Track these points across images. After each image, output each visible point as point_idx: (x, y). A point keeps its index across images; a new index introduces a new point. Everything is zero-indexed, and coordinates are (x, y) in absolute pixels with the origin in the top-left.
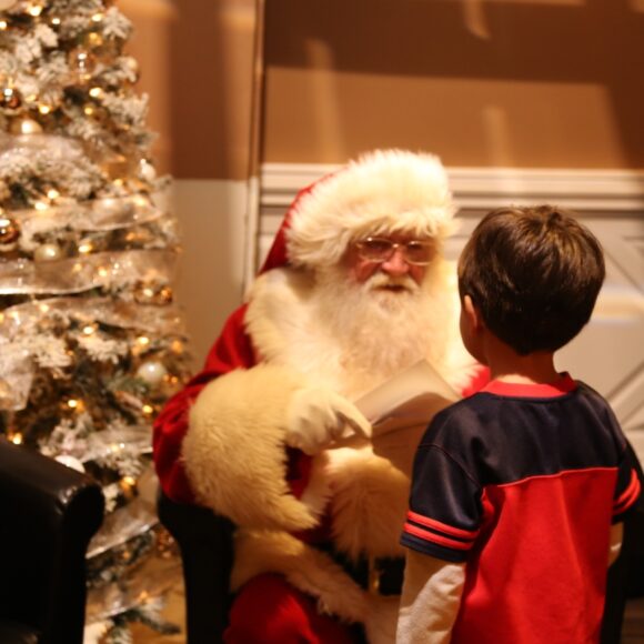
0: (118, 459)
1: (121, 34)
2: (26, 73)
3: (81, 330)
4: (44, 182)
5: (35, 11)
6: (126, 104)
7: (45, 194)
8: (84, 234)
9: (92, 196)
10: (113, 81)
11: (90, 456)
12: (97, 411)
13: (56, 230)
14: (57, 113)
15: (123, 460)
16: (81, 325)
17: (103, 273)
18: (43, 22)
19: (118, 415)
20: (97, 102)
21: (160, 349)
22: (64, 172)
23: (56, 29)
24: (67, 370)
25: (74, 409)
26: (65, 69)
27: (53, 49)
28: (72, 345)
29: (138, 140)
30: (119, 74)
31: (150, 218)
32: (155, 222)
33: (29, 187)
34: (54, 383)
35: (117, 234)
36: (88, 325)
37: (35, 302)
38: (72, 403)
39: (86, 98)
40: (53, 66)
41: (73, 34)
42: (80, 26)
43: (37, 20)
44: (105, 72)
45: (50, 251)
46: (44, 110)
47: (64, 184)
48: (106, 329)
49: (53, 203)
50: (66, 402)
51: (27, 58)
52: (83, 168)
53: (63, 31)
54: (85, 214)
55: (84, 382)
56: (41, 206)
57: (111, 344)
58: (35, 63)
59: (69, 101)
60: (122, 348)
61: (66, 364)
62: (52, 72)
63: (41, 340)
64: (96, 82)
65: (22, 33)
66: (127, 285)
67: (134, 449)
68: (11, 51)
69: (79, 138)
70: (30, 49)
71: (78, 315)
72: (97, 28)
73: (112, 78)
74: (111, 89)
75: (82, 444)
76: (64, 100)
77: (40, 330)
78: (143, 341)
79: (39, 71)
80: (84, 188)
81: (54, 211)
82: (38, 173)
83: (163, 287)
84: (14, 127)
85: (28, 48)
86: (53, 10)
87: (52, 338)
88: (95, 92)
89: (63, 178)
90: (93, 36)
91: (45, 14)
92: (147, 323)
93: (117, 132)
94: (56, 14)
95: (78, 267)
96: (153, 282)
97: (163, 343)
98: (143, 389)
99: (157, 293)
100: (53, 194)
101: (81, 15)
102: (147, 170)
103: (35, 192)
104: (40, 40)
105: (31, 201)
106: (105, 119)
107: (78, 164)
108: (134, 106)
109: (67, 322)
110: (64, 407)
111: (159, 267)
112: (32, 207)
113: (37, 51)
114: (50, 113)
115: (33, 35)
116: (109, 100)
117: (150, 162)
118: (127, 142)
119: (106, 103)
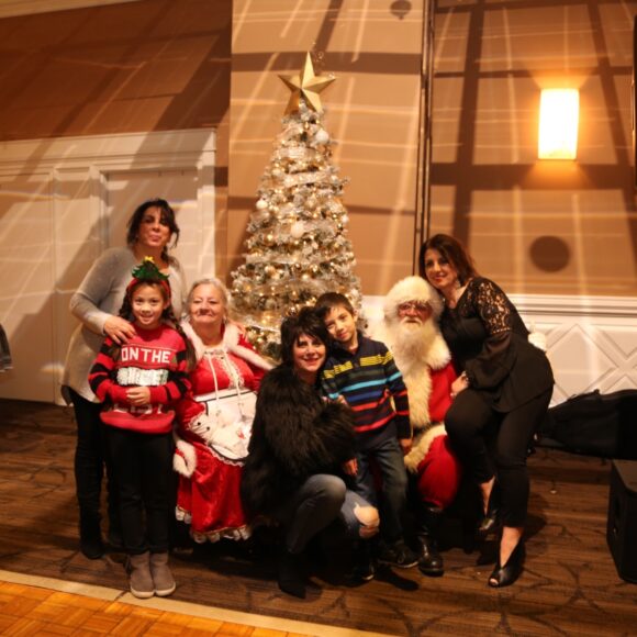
5: (312, 237)
14: (319, 272)
20: (333, 267)
23: (320, 244)
27: (316, 250)
29: (354, 280)
30: (342, 258)
39: (329, 266)
40: (316, 256)
43: (313, 240)
44: (336, 257)
46: (315, 270)
59: (323, 267)
64: (334, 260)
73: (340, 259)
74: (340, 264)
76: (321, 267)
79: (310, 257)
85: (307, 250)
86: (319, 237)
88: (332, 264)
91: (316, 239)
93: (342, 278)
104: (313, 247)
106: (336, 273)
108: (344, 269)
113: (311, 251)
117: (357, 288)
118: (346, 281)
119: (335, 268)
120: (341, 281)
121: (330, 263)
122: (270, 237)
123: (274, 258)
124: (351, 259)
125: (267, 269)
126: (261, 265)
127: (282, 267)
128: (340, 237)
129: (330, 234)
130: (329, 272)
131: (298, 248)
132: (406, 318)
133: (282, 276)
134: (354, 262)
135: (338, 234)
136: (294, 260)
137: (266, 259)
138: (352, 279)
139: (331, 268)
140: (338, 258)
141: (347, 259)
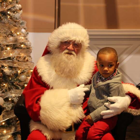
0: (13, 97)
6: (16, 15)
10: (14, 10)
11: (6, 97)
12: (9, 86)
15: (14, 98)
16: (4, 67)
17: (11, 54)
20: (9, 15)
21: (25, 72)
25: (5, 85)
30: (15, 8)
32: (24, 42)
36: (6, 67)
38: (4, 84)
39: (7, 14)
44: (11, 8)
48: (11, 68)
50: (3, 84)
52: (5, 30)
55: (5, 80)
57: (11, 71)
59: (2, 15)
60: (14, 72)
64: (9, 10)
67: (17, 95)
69: (4, 23)
74: (14, 12)
75: (3, 94)
80: (5, 35)
88: (9, 12)
92: (21, 66)
93: (16, 22)
95: (5, 53)
96: (23, 57)
97: (25, 71)
99: (24, 59)
102: (23, 30)
106: (11, 18)
110: (2, 85)
111: (25, 53)
116: (12, 14)
117: (24, 29)
118: (18, 24)
119: (11, 15)
120: (15, 24)
121: (7, 12)
124: (20, 9)
130: (7, 18)
132: (66, 51)
134: (22, 11)
138: (21, 23)
139: (8, 15)
140: (12, 9)
141: (18, 9)
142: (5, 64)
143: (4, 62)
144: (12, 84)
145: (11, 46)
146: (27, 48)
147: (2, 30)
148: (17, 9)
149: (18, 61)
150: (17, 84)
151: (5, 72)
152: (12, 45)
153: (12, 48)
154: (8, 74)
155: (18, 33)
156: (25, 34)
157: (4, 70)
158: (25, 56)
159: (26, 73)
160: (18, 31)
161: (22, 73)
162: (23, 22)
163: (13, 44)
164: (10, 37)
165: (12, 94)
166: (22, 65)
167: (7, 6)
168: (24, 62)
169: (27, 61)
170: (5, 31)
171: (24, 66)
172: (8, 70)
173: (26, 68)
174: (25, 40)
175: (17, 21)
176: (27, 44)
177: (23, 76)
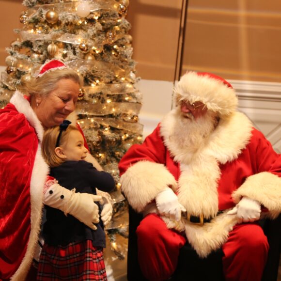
0: (114, 175)
1: (125, 26)
2: (91, 39)
3: (104, 129)
4: (95, 77)
5: (96, 18)
6: (125, 51)
7: (95, 81)
8: (108, 95)
9: (111, 82)
10: (122, 43)
12: (108, 158)
13: (97, 93)
14: (101, 54)
15: (115, 175)
16: (104, 127)
17: (114, 110)
18: (98, 22)
19: (115, 159)
20: (115, 50)
21: (132, 138)
22: (102, 74)
23: (103, 24)
24: (98, 142)
25: (101, 156)
26: (104, 38)
27: (101, 31)
28: (100, 134)
30: (124, 40)
31: (132, 91)
32: (133, 93)
33: (89, 79)
34: (94, 147)
35: (119, 96)
36: (107, 127)
37: (89, 118)
38: (100, 155)
39: (112, 49)
40: (100, 37)
41: (109, 26)
42: (111, 23)
43: (97, 21)
45: (95, 101)
46: (97, 52)
47: (102, 78)
48: (113, 129)
49: (97, 84)
50: (98, 154)
51: (91, 34)
52: (109, 73)
53: (106, 25)
54: (108, 89)
56: (93, 85)
57: (114, 134)
58: (94, 35)
59: (106, 49)
60: (117, 136)
61: (98, 140)
62: (99, 39)
63: (90, 132)
64: (116, 43)
65: (91, 25)
66: (120, 114)
68: (87, 31)
69: (108, 62)
70: (93, 31)
71: (104, 124)
72: (118, 24)
74: (122, 46)
76: (104, 49)
77: (90, 129)
78: (127, 135)
79: (94, 39)
80: (108, 80)
81: (97, 87)
82: (93, 74)
83: (134, 116)
84: (86, 58)
85: (92, 31)
86: (102, 18)
87: (93, 131)
88: (115, 47)
89: (102, 76)
90: (117, 27)
91: (99, 18)
93: (122, 61)
94: (104, 19)
95: (105, 107)
96: (131, 114)
97: (133, 136)
98: (124, 151)
99: (132, 118)
100: (98, 81)
101: (112, 20)
102: (132, 75)
103: (91, 80)
104: (96, 28)
105: (89, 83)
106: (117, 55)
107: (107, 72)
109: (99, 126)
111: (133, 109)
112: (90, 85)
113: (95, 32)
114: (99, 53)
115: (95, 26)
116: (120, 49)
117: (133, 72)
118: (126, 64)
119: (118, 51)
120: (121, 64)
121: (113, 46)
122: (52, 14)
123: (58, 36)
125: (50, 47)
126: (41, 44)
127: (65, 46)
128: (123, 18)
129: (114, 15)
130: (111, 54)
131: (81, 27)
133: (65, 56)
135: (120, 16)
136: (78, 40)
137: (47, 37)
138: (130, 63)
139: (113, 51)
140: (120, 41)
141: (129, 42)
142: (106, 123)
143: (104, 120)
144: (113, 155)
145: (114, 98)
146: (137, 103)
147: (104, 73)
148: (127, 42)
149: (124, 120)
150: (119, 156)
151: (106, 135)
152: (114, 96)
153: (115, 100)
154: (110, 138)
155: (123, 79)
156: (134, 81)
157: (103, 132)
158: (134, 113)
159: (133, 140)
160: (124, 75)
161: (128, 139)
162: (132, 62)
163: (118, 93)
164: (114, 83)
165: (112, 169)
166: (128, 127)
167: (113, 37)
168: (132, 123)
169: (136, 121)
170: (108, 75)
171: (132, 129)
172: (110, 133)
173: (134, 132)
174: (135, 90)
175: (126, 59)
176: (136, 96)
177: (129, 144)
